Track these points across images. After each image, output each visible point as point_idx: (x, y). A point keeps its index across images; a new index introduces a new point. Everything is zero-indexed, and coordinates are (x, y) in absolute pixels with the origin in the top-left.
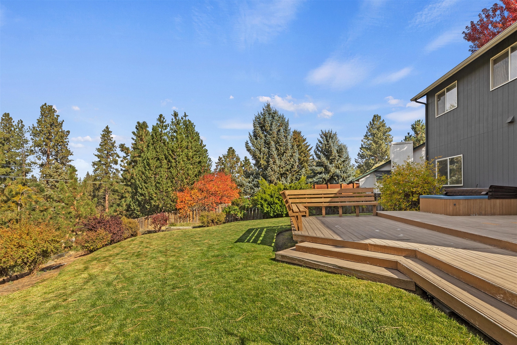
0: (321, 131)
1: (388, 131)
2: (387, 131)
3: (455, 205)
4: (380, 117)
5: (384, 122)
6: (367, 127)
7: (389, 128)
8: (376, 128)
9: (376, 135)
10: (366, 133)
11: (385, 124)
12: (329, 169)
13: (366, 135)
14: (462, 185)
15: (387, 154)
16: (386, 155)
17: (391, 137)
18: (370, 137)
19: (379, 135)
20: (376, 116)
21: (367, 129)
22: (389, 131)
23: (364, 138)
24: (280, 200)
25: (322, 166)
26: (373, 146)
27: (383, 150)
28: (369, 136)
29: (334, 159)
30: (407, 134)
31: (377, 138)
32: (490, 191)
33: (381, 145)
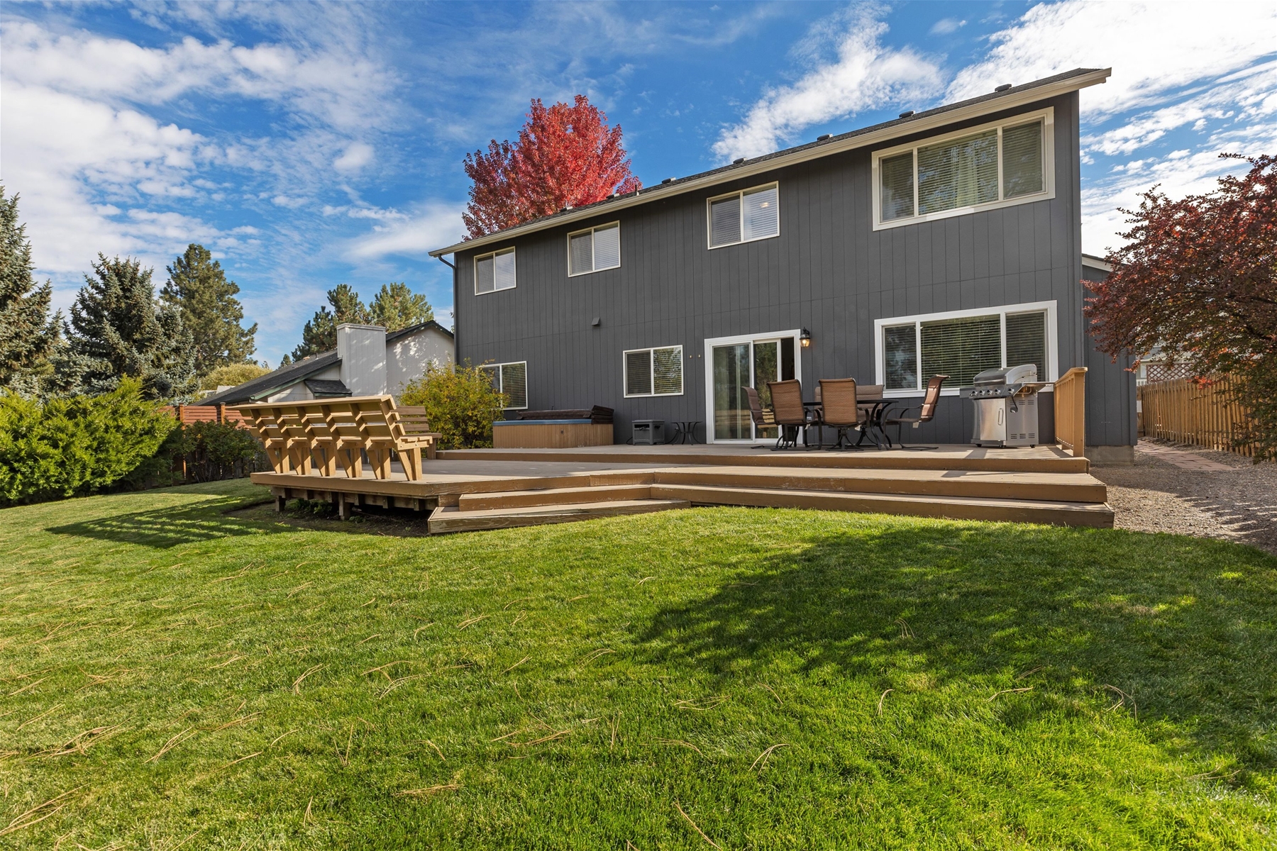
0: (101, 255)
1: (231, 292)
2: (226, 292)
3: (562, 432)
4: (208, 254)
5: (220, 269)
6: (169, 270)
7: (233, 284)
8: (197, 277)
9: (197, 295)
10: (166, 286)
11: (222, 273)
12: (137, 366)
13: (165, 288)
14: (527, 408)
15: (230, 347)
16: (227, 347)
17: (239, 307)
18: (179, 297)
19: (207, 296)
20: (195, 249)
21: (169, 276)
22: (234, 292)
23: (161, 297)
24: (61, 444)
25: (107, 355)
26: (190, 321)
27: (218, 336)
28: (177, 294)
29: (149, 340)
30: (321, 310)
31: (200, 302)
32: (593, 414)
33: (212, 321)
